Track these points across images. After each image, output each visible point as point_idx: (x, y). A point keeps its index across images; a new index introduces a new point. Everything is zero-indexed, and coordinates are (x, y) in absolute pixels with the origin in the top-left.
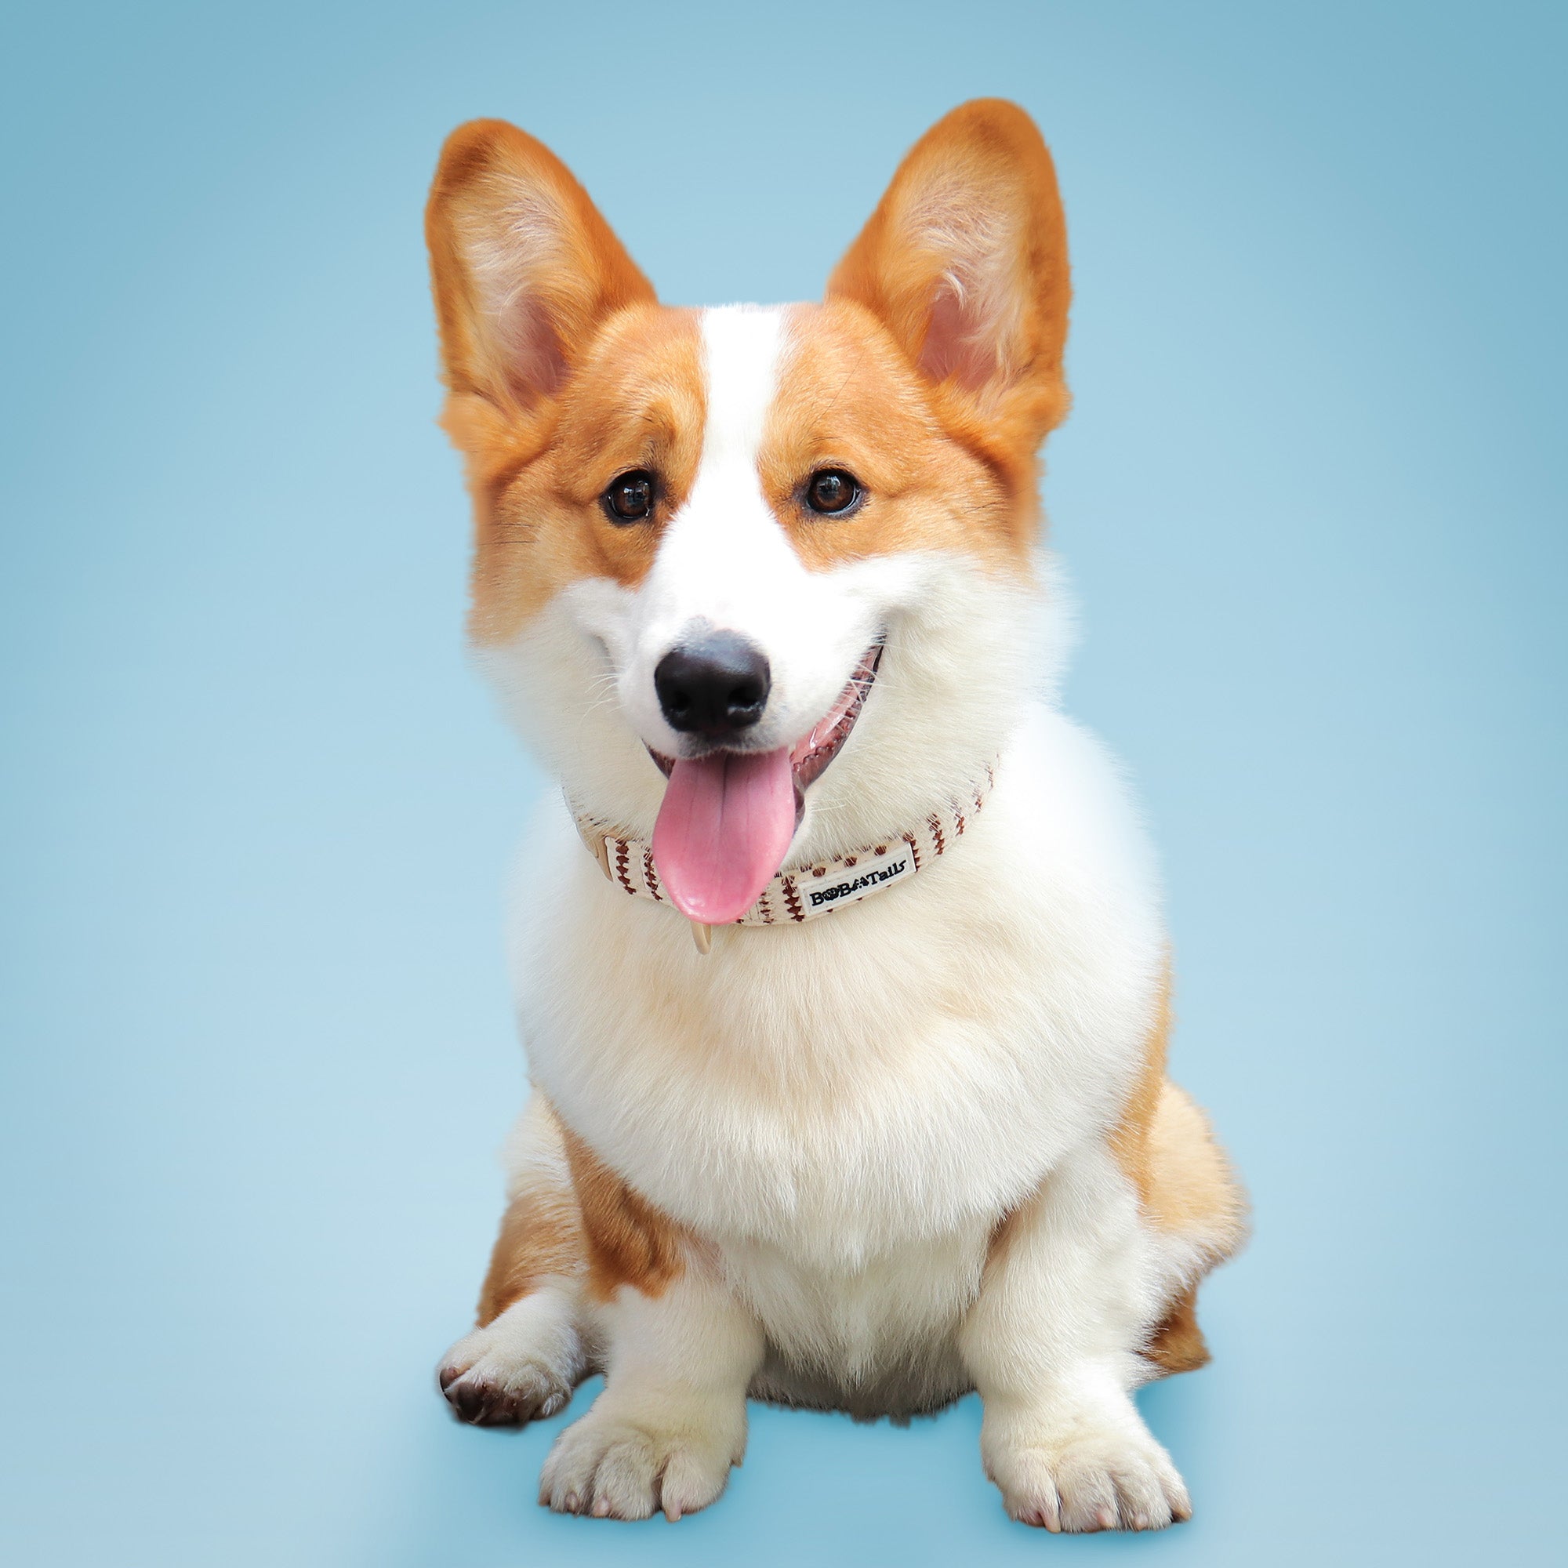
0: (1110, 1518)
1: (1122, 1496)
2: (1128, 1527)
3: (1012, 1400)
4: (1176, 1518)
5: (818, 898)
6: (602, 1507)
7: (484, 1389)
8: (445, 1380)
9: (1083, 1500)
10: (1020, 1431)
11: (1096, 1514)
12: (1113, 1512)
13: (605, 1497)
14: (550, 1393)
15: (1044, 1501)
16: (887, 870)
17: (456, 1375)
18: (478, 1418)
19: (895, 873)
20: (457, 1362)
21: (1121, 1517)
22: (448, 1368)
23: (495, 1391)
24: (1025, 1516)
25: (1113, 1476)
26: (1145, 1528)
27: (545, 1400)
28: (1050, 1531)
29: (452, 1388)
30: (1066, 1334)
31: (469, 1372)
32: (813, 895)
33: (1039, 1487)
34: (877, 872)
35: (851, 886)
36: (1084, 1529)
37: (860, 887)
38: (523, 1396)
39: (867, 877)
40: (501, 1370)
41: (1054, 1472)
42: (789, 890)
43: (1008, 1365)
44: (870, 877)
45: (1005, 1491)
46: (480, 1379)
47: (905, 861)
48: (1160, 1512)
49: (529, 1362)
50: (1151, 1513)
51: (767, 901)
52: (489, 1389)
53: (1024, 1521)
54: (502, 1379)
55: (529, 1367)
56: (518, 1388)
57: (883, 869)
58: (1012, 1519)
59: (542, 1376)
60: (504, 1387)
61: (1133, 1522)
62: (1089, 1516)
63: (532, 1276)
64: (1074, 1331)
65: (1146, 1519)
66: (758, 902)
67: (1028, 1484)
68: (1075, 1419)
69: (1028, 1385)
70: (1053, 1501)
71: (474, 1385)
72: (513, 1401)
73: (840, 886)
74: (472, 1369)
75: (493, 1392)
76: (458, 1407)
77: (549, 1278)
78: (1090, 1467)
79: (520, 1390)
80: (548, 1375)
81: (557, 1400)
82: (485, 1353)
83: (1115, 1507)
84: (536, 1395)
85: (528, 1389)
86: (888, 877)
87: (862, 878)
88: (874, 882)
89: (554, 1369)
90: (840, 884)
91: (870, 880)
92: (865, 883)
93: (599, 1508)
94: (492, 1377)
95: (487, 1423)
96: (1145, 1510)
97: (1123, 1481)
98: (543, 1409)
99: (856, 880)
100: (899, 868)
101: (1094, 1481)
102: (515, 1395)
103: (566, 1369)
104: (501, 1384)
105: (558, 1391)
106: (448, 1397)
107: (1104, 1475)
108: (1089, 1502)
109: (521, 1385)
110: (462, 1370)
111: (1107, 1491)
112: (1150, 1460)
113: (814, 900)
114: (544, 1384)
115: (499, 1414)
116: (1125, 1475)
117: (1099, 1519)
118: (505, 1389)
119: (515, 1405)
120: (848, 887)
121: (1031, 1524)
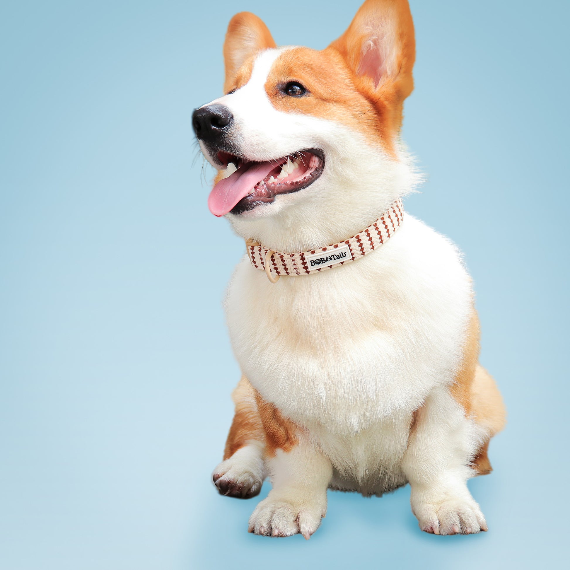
0: (457, 529)
1: (462, 521)
2: (464, 533)
3: (422, 486)
4: (482, 530)
5: (314, 263)
6: (276, 532)
7: (229, 482)
8: (215, 479)
9: (447, 523)
10: (425, 498)
11: (452, 528)
12: (458, 527)
13: (276, 528)
14: (254, 484)
15: (433, 523)
16: (339, 255)
17: (219, 477)
18: (227, 493)
19: (343, 257)
20: (219, 472)
21: (461, 528)
22: (216, 474)
23: (234, 483)
24: (427, 529)
25: (458, 514)
26: (471, 533)
27: (252, 486)
28: (435, 534)
29: (217, 482)
30: (440, 461)
31: (223, 476)
32: (311, 261)
33: (432, 518)
34: (335, 255)
35: (325, 260)
36: (448, 534)
37: (329, 260)
38: (244, 485)
39: (331, 256)
40: (236, 475)
41: (437, 512)
42: (303, 259)
43: (420, 474)
44: (332, 256)
45: (419, 520)
46: (228, 479)
47: (346, 252)
48: (477, 528)
49: (246, 472)
50: (473, 527)
51: (296, 263)
52: (231, 483)
53: (426, 531)
54: (236, 479)
55: (246, 474)
56: (242, 483)
57: (337, 254)
58: (422, 531)
59: (251, 477)
60: (237, 482)
61: (466, 531)
62: (450, 529)
63: (245, 440)
64: (443, 460)
65: (471, 530)
66: (293, 264)
67: (427, 517)
68: (445, 493)
69: (427, 481)
70: (437, 523)
71: (226, 481)
72: (240, 487)
73: (321, 259)
74: (225, 475)
75: (232, 484)
76: (220, 488)
77: (251, 441)
78: (450, 511)
79: (243, 483)
80: (253, 477)
81: (256, 486)
82: (230, 469)
83: (459, 525)
84: (249, 484)
85: (246, 482)
86: (340, 258)
87: (329, 256)
88: (335, 259)
89: (255, 474)
90: (321, 258)
91: (332, 258)
92: (331, 259)
93: (274, 532)
94: (232, 478)
95: (231, 495)
96: (470, 527)
97: (462, 516)
98: (251, 490)
99: (327, 257)
100: (344, 255)
101: (451, 516)
102: (241, 485)
103: (260, 474)
104: (236, 481)
105: (257, 482)
106: (216, 485)
107: (455, 513)
108: (449, 523)
109: (243, 481)
110: (221, 475)
111: (456, 519)
112: (472, 509)
113: (312, 263)
114: (251, 480)
115: (235, 492)
116: (463, 514)
117: (453, 529)
118: (237, 483)
119: (241, 488)
120: (324, 260)
121: (429, 532)
